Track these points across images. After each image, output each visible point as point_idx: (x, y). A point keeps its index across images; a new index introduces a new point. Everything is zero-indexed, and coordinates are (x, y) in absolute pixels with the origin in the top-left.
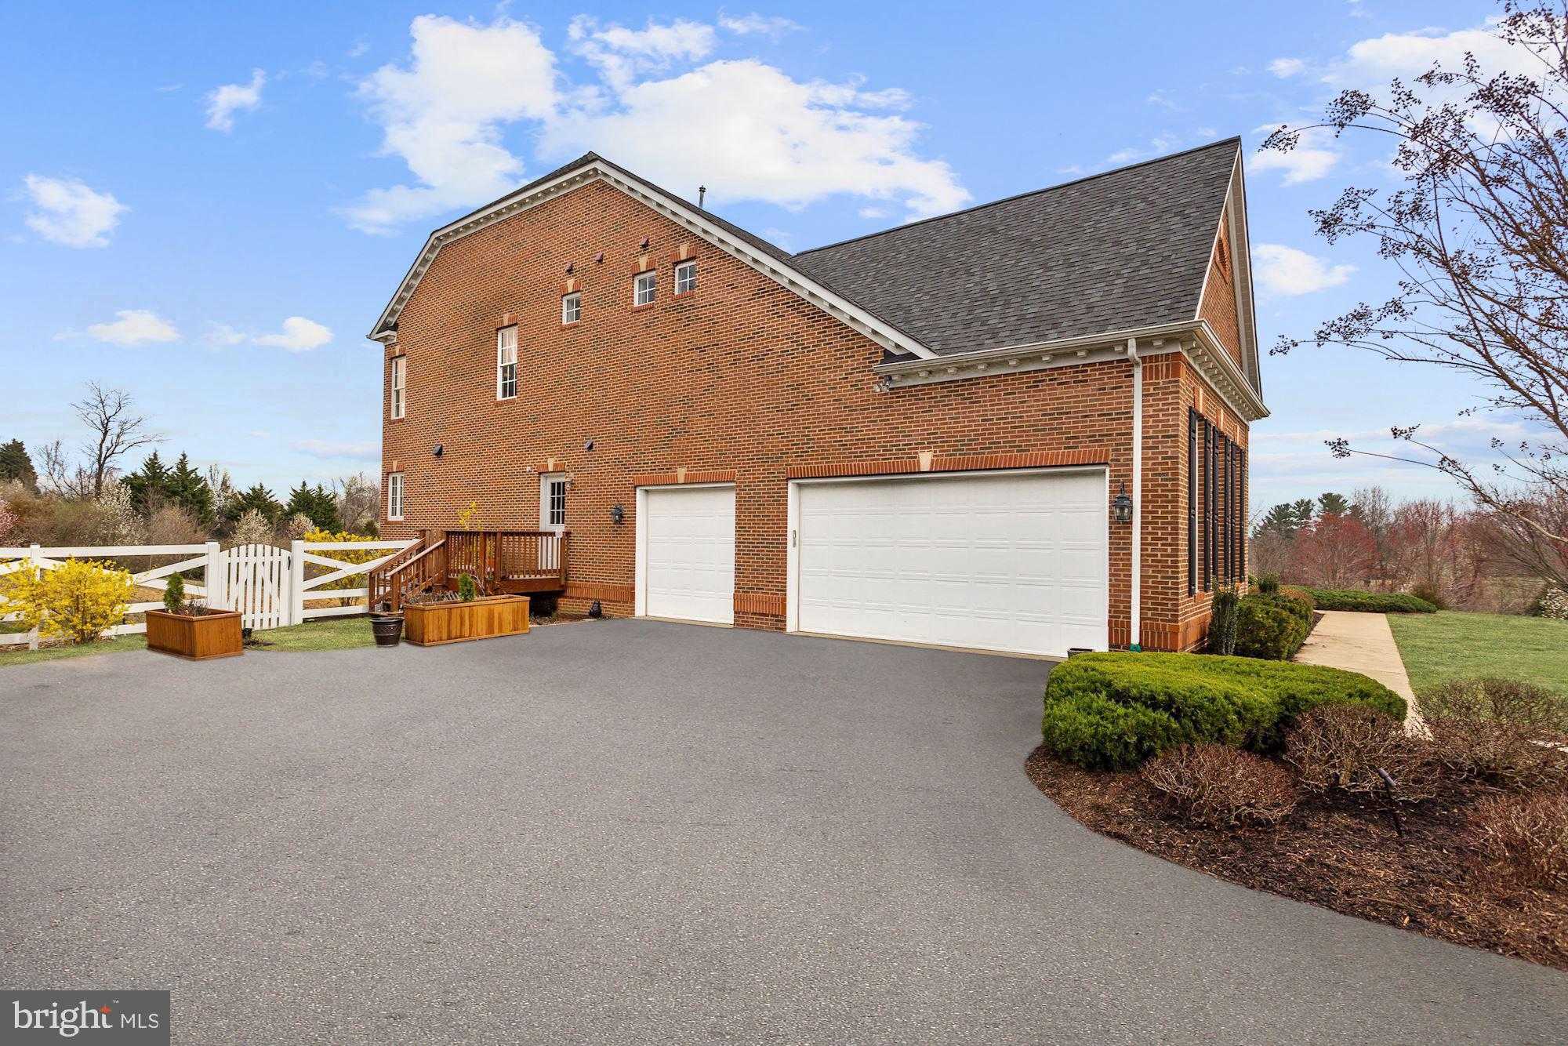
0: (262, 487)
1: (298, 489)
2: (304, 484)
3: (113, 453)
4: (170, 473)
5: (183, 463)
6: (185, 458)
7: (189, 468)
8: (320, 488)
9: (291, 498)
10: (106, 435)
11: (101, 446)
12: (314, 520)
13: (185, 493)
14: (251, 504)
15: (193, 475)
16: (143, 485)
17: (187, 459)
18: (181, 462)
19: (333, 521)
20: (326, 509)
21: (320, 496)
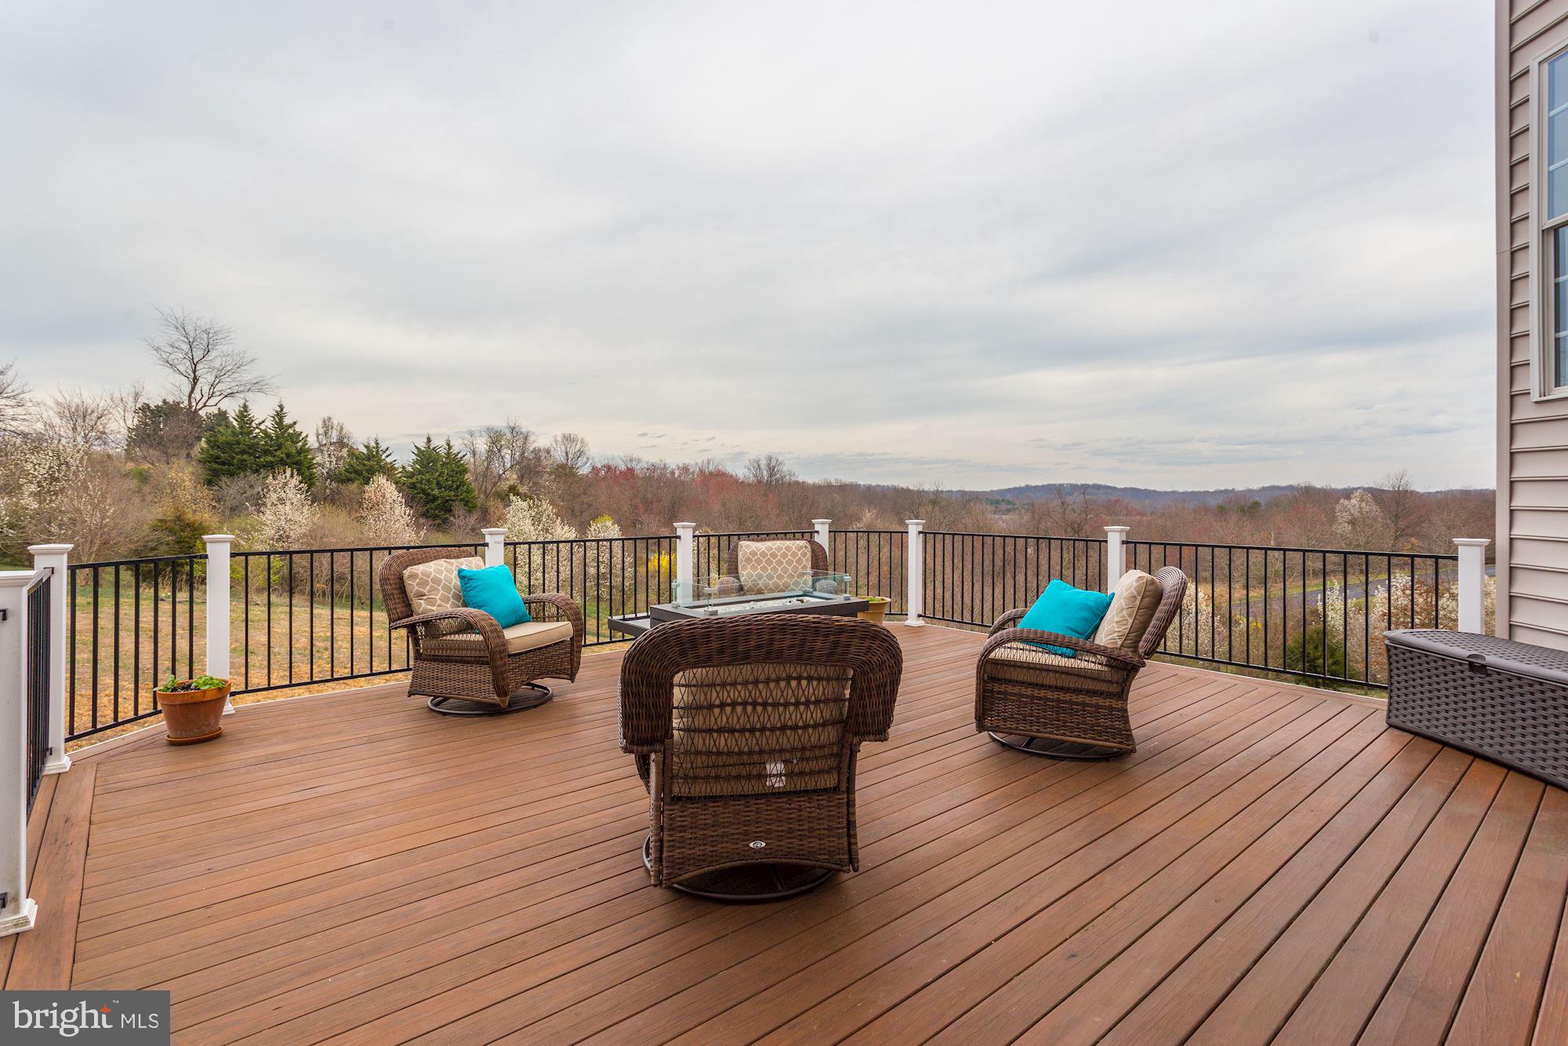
0: (377, 444)
1: (422, 445)
2: (429, 440)
3: (205, 406)
4: (262, 427)
5: (280, 415)
6: (282, 410)
7: (287, 421)
8: (448, 445)
9: (415, 457)
10: (195, 384)
11: (190, 397)
12: (438, 484)
13: (278, 453)
14: (364, 465)
15: (291, 431)
16: (227, 443)
17: (284, 411)
18: (278, 415)
19: (463, 483)
20: (453, 471)
21: (448, 454)
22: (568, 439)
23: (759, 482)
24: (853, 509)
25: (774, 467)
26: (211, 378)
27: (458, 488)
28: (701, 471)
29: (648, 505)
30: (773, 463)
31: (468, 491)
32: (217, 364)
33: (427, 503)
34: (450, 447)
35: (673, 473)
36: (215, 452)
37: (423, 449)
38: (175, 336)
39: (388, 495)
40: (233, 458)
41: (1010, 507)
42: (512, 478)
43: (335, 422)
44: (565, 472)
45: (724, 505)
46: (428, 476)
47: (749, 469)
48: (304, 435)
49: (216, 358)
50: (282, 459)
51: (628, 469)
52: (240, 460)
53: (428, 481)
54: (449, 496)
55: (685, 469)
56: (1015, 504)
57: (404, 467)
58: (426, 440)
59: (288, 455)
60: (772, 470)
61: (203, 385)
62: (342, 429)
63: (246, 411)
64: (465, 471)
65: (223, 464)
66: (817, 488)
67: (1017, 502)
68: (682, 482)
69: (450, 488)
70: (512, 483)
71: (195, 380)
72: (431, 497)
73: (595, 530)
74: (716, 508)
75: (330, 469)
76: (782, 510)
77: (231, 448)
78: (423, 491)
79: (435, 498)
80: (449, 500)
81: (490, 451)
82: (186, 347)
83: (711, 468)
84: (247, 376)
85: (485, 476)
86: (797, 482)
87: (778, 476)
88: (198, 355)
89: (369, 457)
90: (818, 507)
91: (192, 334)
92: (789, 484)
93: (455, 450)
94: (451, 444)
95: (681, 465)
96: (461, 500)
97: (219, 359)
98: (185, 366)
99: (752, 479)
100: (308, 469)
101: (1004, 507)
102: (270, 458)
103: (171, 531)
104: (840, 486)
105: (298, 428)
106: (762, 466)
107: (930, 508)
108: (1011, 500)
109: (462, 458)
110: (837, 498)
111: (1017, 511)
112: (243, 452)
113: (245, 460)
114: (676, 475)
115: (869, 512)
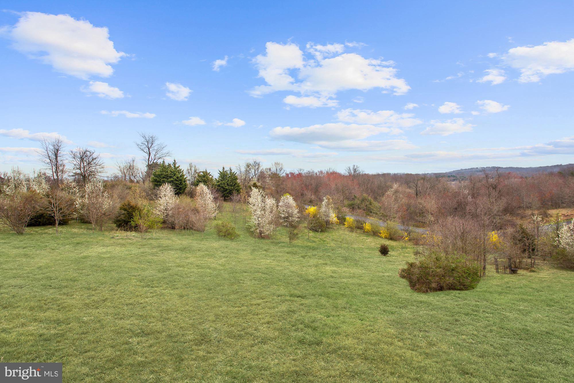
0: (207, 171)
2: (224, 168)
7: (177, 166)
9: (219, 175)
10: (150, 155)
11: (148, 160)
12: (227, 184)
13: (174, 177)
14: (202, 179)
15: (178, 169)
16: (159, 175)
17: (176, 162)
18: (174, 164)
19: (236, 184)
20: (232, 179)
21: (231, 173)
22: (277, 164)
23: (350, 175)
24: (389, 183)
25: (356, 169)
26: (154, 153)
27: (234, 185)
28: (327, 172)
29: (307, 186)
30: (355, 167)
31: (238, 186)
32: (156, 148)
33: (225, 191)
34: (231, 170)
35: (316, 174)
36: (155, 178)
37: (222, 172)
38: (143, 140)
39: (204, 191)
40: (161, 180)
41: (455, 178)
42: (255, 180)
43: (193, 164)
44: (275, 176)
45: (336, 185)
46: (224, 182)
47: (346, 170)
48: (182, 170)
49: (155, 146)
50: (175, 179)
51: (299, 173)
52: (163, 180)
53: (224, 183)
54: (231, 188)
55: (321, 172)
56: (457, 177)
57: (216, 179)
58: (222, 169)
59: (177, 178)
60: (355, 170)
61: (152, 155)
62: (195, 167)
63: (164, 163)
64: (237, 179)
65: (158, 182)
66: (374, 176)
67: (458, 176)
68: (320, 177)
69: (231, 186)
70: (254, 182)
71: (150, 153)
72: (225, 189)
73: (283, 199)
74: (333, 186)
75: (192, 182)
76: (360, 186)
77: (160, 177)
78: (222, 187)
79: (227, 190)
80: (232, 190)
81: (246, 171)
82: (146, 143)
83: (331, 171)
84: (165, 151)
85: (245, 180)
86: (365, 174)
87: (358, 172)
88: (149, 146)
89: (204, 176)
90: (374, 184)
91: (148, 139)
92: (362, 175)
93: (233, 171)
94: (232, 169)
95: (319, 171)
96: (236, 190)
97: (156, 146)
98: (146, 150)
99: (347, 174)
100: (184, 182)
101: (452, 178)
102: (172, 179)
103: (125, 210)
104: (383, 174)
105: (180, 168)
106: (351, 169)
107: (422, 181)
108: (455, 176)
109: (235, 174)
110: (382, 179)
111: (458, 180)
112: (164, 178)
113: (164, 180)
114: (318, 175)
115: (396, 184)
